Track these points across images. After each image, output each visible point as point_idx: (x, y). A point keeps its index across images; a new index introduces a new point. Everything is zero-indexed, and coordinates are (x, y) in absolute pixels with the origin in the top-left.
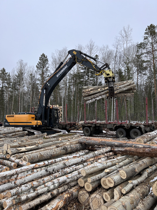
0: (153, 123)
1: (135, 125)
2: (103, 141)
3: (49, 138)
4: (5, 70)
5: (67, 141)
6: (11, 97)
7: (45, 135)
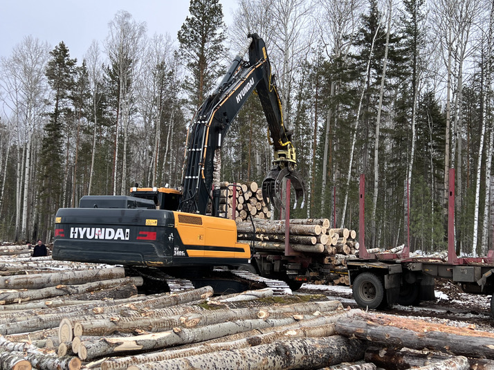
2: (437, 331)
3: (222, 306)
4: (66, 51)
5: (288, 324)
6: (86, 148)
7: (208, 295)
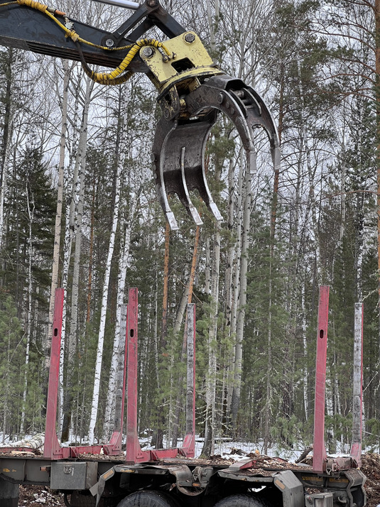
0: (353, 464)
1: (244, 470)
